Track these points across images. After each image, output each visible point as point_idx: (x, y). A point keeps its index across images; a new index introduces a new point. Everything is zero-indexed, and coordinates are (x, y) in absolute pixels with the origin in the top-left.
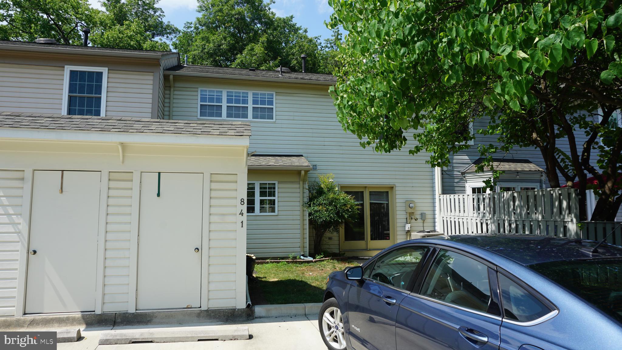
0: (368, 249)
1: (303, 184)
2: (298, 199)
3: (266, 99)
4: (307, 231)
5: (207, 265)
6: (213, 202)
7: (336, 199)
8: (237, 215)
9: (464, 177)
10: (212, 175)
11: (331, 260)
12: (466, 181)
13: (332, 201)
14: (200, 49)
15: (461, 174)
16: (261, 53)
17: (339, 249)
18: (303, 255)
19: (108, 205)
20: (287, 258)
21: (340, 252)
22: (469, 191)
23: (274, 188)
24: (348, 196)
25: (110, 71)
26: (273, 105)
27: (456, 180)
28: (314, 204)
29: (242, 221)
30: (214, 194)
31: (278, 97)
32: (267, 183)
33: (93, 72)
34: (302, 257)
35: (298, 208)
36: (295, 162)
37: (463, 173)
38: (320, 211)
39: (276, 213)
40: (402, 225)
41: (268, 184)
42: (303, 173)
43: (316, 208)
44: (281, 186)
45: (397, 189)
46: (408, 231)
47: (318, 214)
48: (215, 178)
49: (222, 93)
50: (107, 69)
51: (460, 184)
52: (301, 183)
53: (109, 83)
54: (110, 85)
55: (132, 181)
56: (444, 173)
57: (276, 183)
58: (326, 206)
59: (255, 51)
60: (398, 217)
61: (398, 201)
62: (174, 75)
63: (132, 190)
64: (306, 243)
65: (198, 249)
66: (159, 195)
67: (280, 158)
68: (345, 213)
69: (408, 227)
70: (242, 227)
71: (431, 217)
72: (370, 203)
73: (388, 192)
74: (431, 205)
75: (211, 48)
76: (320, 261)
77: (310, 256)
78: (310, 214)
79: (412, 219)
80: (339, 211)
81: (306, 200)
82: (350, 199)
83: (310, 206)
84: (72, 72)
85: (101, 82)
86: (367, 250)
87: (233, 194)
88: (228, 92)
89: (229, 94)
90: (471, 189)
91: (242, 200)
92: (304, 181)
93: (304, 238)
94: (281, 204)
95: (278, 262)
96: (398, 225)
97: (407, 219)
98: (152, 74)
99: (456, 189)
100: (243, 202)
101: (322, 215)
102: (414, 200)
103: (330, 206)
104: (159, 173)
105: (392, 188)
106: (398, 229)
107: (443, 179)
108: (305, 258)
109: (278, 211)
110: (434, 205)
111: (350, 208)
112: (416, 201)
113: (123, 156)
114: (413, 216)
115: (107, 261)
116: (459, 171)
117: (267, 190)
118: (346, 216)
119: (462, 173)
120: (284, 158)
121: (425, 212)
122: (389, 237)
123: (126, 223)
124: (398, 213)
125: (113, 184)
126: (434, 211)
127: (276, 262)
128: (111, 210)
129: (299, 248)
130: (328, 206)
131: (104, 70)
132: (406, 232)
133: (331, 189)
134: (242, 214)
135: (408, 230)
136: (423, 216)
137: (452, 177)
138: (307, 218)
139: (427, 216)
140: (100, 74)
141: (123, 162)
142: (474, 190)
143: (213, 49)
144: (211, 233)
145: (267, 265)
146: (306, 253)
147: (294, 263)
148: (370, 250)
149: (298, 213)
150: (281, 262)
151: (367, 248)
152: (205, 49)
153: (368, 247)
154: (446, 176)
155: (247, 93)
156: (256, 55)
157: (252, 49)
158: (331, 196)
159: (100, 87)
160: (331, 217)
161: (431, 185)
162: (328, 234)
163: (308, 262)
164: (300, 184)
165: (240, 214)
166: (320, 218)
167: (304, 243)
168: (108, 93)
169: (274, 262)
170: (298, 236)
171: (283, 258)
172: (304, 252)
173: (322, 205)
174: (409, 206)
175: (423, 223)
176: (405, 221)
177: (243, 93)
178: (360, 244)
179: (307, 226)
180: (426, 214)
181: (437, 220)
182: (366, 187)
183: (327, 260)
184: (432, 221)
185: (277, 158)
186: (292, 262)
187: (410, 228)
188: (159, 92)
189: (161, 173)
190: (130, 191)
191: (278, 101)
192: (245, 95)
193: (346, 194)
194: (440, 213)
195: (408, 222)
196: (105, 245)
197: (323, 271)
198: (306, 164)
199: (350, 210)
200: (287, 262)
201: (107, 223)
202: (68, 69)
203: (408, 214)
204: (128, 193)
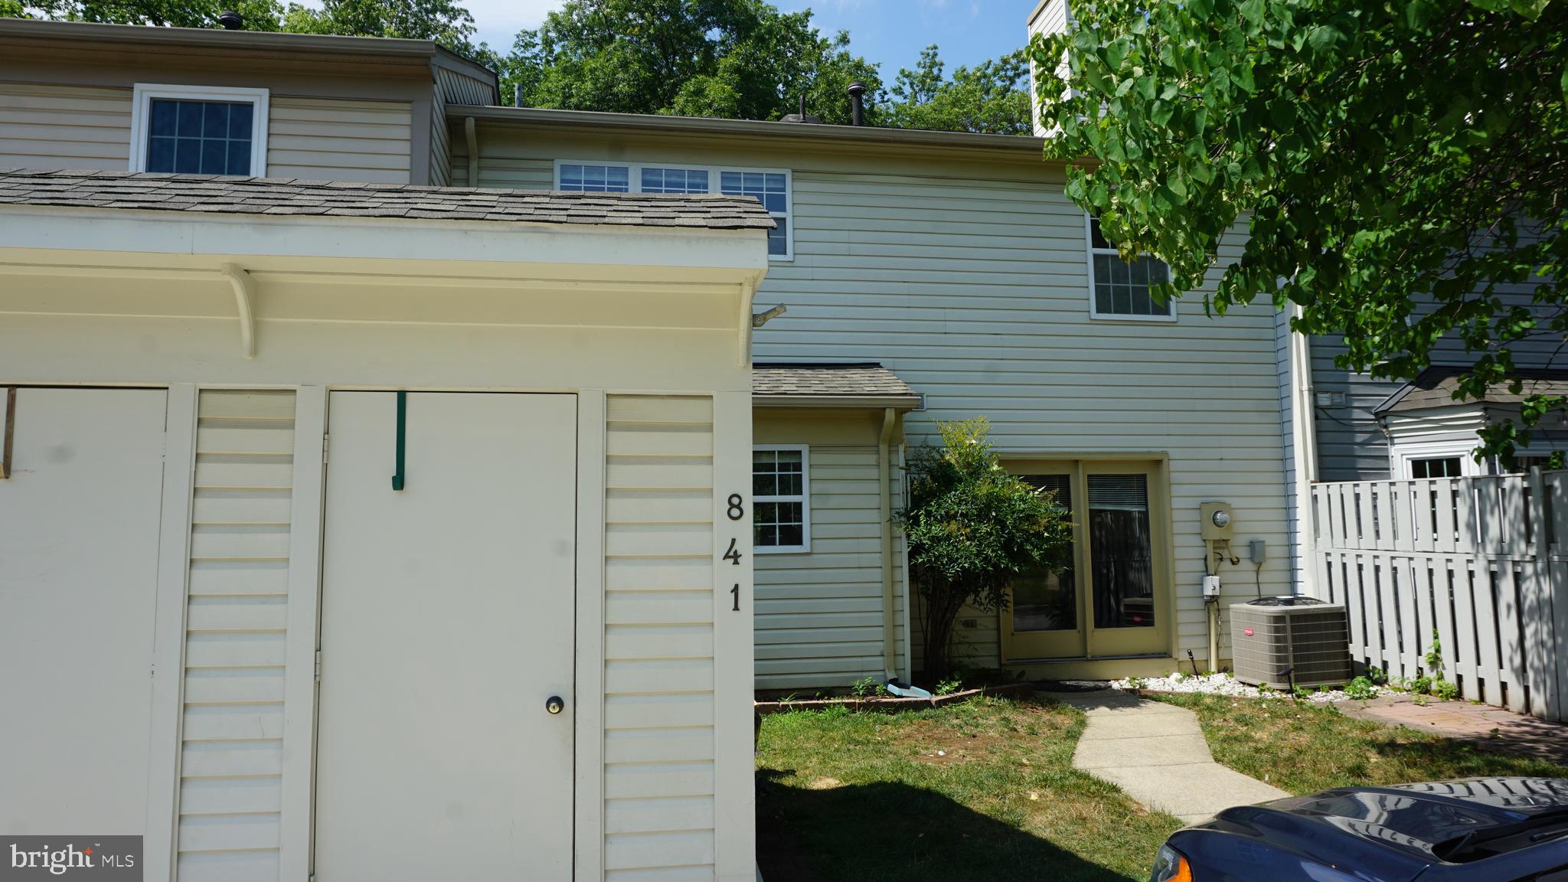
0: (1089, 656)
1: (890, 452)
2: (874, 502)
3: (765, 192)
4: (905, 604)
5: (597, 768)
6: (620, 509)
7: (998, 498)
8: (715, 559)
9: (1386, 427)
10: (614, 401)
11: (985, 695)
12: (1392, 438)
13: (988, 507)
14: (558, 99)
15: (1373, 417)
16: (725, 99)
17: (999, 656)
18: (894, 682)
19: (193, 525)
20: (847, 691)
21: (1001, 665)
22: (1401, 469)
23: (798, 467)
24: (1034, 490)
25: (276, 100)
26: (784, 210)
27: (1360, 438)
28: (928, 514)
29: (737, 586)
30: (621, 477)
31: (802, 186)
32: (774, 452)
33: (224, 104)
34: (892, 688)
35: (876, 530)
36: (862, 382)
37: (1381, 415)
38: (948, 537)
39: (806, 547)
40: (1193, 578)
41: (779, 452)
42: (890, 415)
43: (936, 530)
44: (821, 458)
45: (1173, 466)
46: (1213, 599)
47: (943, 549)
48: (624, 411)
49: (627, 175)
50: (265, 93)
51: (1373, 450)
52: (883, 448)
53: (272, 139)
54: (276, 142)
55: (291, 425)
56: (1322, 414)
57: (804, 449)
58: (969, 521)
59: (706, 97)
60: (1178, 553)
61: (1176, 503)
62: (477, 119)
63: (291, 462)
64: (901, 643)
65: (557, 701)
66: (399, 482)
67: (810, 372)
68: (1032, 544)
69: (1211, 585)
70: (736, 608)
71: (1281, 552)
72: (1090, 510)
73: (1144, 476)
74: (1280, 514)
75: (588, 93)
76: (954, 700)
77: (914, 684)
78: (916, 550)
79: (1221, 559)
80: (1011, 539)
81: (900, 503)
82: (1045, 498)
83: (916, 521)
84: (155, 103)
85: (249, 135)
86: (1084, 657)
87: (696, 476)
88: (645, 171)
89: (648, 177)
90: (1410, 462)
91: (735, 501)
92: (893, 444)
93: (894, 626)
94: (819, 516)
95: (819, 708)
96: (1180, 579)
97: (1206, 559)
98: (407, 106)
99: (1362, 463)
100: (738, 507)
101: (958, 550)
102: (1228, 500)
103: (980, 522)
104: (402, 396)
105: (1158, 463)
106: (1181, 592)
107: (1318, 433)
108: (904, 692)
109: (812, 539)
110: (1288, 514)
111: (1046, 529)
112: (1235, 503)
113: (257, 327)
114: (1226, 551)
115: (190, 755)
116: (1367, 409)
117: (777, 473)
118: (1035, 554)
119: (1376, 414)
120: (825, 371)
121: (1261, 537)
122: (1152, 616)
123: (266, 599)
124: (1178, 540)
125: (214, 440)
126: (1291, 533)
127: (811, 707)
128: (206, 545)
129: (881, 658)
130: (973, 520)
131: (258, 98)
132: (1207, 603)
133: (976, 468)
134: (733, 556)
135: (1213, 597)
136: (1256, 550)
137: (1347, 427)
138: (904, 562)
139: (1267, 549)
140: (245, 110)
141: (255, 351)
142: (1419, 468)
143: (594, 96)
144: (612, 637)
145: (785, 719)
146: (902, 672)
147: (873, 711)
148: (1096, 659)
149: (876, 545)
150: (828, 706)
151: (1086, 652)
152: (572, 96)
153: (1089, 651)
154: (1328, 424)
155: (705, 175)
156: (710, 106)
157: (699, 92)
158: (983, 489)
159: (247, 148)
160: (987, 559)
161: (1276, 453)
162: (966, 612)
163: (918, 706)
164: (878, 452)
165: (727, 557)
166: (952, 560)
167: (895, 641)
168: (270, 168)
169: (805, 706)
170: (878, 618)
171: (829, 692)
172: (896, 670)
173: (954, 517)
174: (1214, 519)
175: (1258, 572)
176: (1200, 566)
177: (692, 173)
178: (1065, 641)
179: (905, 588)
180: (1266, 543)
181: (1300, 563)
182: (1077, 462)
183: (975, 699)
184: (1283, 564)
185: (800, 371)
186: (866, 707)
187: (1218, 587)
188: (431, 165)
189: (409, 396)
190: (282, 469)
191: (799, 198)
192: (698, 181)
193: (1024, 484)
194: (1316, 541)
195: (1211, 570)
196: (184, 690)
197: (978, 742)
198: (900, 389)
199: (1046, 534)
200: (847, 705)
201: (190, 597)
202: (145, 93)
203: (1210, 546)
204: (272, 475)
